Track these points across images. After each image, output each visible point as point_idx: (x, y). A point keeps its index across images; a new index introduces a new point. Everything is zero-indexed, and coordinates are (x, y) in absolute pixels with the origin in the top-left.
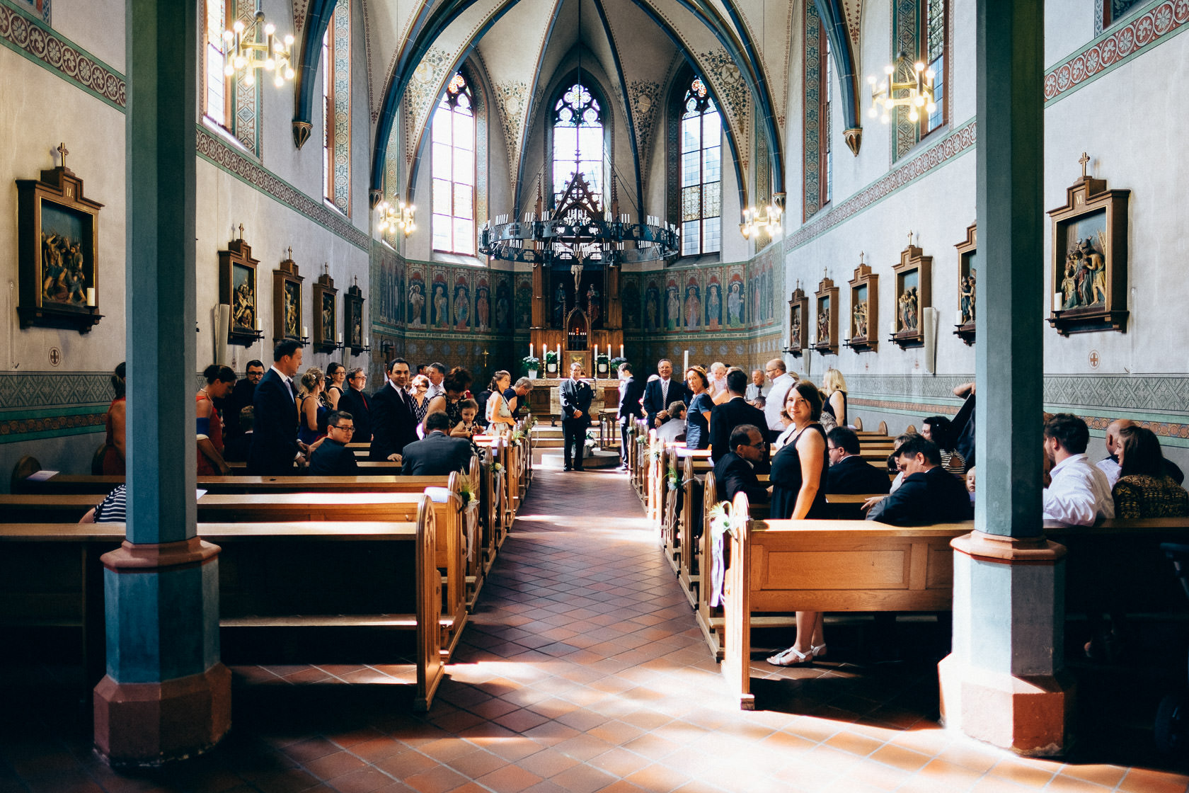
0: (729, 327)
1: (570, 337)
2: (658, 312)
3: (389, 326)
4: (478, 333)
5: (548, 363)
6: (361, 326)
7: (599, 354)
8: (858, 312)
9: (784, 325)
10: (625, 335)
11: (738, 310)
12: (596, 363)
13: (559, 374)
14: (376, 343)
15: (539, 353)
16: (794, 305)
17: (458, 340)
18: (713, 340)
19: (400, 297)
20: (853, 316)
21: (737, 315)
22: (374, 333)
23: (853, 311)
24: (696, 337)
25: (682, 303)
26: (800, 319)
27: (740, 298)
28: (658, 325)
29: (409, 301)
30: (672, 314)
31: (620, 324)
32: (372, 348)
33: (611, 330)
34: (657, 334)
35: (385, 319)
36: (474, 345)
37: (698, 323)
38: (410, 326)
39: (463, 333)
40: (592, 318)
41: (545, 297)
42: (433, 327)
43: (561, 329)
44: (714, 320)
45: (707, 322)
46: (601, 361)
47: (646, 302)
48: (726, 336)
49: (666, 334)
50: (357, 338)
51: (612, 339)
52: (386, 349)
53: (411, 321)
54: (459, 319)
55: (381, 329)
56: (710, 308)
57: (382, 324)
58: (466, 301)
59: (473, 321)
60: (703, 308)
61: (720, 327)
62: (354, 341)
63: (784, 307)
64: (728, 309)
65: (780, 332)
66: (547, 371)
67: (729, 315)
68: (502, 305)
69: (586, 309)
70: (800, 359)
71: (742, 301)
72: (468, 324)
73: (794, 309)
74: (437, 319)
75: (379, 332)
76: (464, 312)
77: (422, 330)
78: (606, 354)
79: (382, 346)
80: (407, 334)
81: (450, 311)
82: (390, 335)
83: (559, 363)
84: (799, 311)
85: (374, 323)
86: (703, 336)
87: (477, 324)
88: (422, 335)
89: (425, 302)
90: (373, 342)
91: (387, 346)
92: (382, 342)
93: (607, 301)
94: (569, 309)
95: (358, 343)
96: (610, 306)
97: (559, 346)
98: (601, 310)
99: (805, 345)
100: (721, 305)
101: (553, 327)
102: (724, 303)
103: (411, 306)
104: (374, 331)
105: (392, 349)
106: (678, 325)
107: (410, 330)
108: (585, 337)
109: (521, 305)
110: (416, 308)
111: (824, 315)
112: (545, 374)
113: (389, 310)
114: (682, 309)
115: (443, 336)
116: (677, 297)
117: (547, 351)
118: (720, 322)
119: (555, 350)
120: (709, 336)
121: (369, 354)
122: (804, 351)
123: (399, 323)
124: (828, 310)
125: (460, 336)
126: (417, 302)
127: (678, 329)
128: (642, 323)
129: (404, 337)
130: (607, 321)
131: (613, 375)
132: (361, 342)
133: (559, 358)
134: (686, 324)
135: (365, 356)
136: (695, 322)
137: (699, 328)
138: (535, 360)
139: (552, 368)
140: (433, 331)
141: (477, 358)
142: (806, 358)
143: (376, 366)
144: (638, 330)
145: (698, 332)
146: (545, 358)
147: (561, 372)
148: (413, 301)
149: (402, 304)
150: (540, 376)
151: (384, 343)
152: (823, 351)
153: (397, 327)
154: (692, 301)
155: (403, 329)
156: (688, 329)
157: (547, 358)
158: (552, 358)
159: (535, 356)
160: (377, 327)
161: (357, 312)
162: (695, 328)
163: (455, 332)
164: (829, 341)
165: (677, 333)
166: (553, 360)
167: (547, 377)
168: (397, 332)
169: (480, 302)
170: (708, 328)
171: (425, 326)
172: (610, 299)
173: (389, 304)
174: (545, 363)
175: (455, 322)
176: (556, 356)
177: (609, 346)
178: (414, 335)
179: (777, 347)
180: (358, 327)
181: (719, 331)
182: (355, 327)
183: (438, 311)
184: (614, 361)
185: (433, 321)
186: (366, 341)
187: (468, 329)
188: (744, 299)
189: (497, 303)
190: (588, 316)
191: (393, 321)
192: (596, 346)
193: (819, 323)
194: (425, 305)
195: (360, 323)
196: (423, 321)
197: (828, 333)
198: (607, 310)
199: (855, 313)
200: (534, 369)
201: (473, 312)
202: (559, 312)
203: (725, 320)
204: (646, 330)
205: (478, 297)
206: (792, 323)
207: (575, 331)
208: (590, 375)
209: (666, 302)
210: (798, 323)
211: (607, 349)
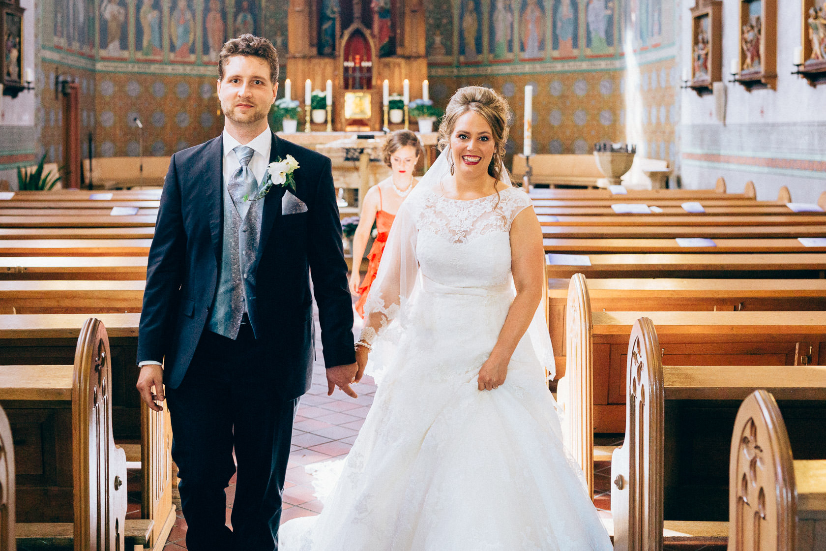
0: (589, 52)
1: (346, 69)
2: (479, 32)
3: (70, 52)
4: (207, 64)
5: (314, 108)
6: (19, 51)
7: (390, 95)
8: (816, 18)
9: (681, 48)
10: (430, 65)
11: (603, 26)
12: (386, 109)
13: (329, 126)
14: (47, 77)
15: (299, 93)
16: (698, 13)
17: (176, 76)
18: (563, 73)
19: (87, 10)
20: (807, 26)
21: (602, 34)
22: (43, 64)
23: (807, 16)
24: (538, 67)
25: (516, 15)
26: (709, 35)
27: (606, 7)
28: (479, 50)
29: (101, 16)
30: (501, 35)
31: (422, 50)
32: (42, 86)
33: (408, 58)
34: (477, 64)
35: (63, 42)
36: (201, 84)
37: (542, 46)
38: (103, 53)
39: (185, 63)
40: (381, 39)
41: (307, 9)
42: (139, 55)
43: (332, 56)
44: (566, 40)
45: (556, 45)
46: (396, 105)
47: (461, 17)
48: (584, 66)
49: (491, 63)
50: (13, 69)
51: (411, 71)
52: (64, 87)
53: (104, 45)
54: (178, 43)
55: (55, 56)
56: (559, 24)
57: (58, 48)
58: (188, 15)
59: (199, 46)
60: (549, 24)
61: (575, 52)
62: (9, 74)
63: (680, 18)
64: (588, 25)
65: (673, 58)
66: (312, 122)
67: (588, 33)
68: (244, 22)
69: (369, 25)
70: (708, 99)
71: (609, 12)
72: (192, 50)
73: (698, 19)
74: (145, 43)
75: (51, 62)
76: (187, 31)
77: (122, 60)
78: (401, 94)
79: (57, 83)
80: (99, 66)
81: (165, 30)
82: (70, 67)
83: (329, 109)
84: (707, 24)
85: (44, 47)
86: (548, 67)
87: (206, 50)
88: (121, 67)
89: (126, 16)
90: (42, 77)
91: (65, 83)
92: (57, 78)
93: (403, 14)
94: (344, 26)
95: (15, 77)
96: (408, 21)
97: (329, 83)
98: (393, 27)
99: (718, 76)
100: (576, 19)
101: (321, 54)
102: (582, 16)
103: (104, 24)
104: (44, 60)
105: (73, 88)
106: (510, 49)
107: (104, 59)
108: (369, 69)
109: (272, 21)
110: (113, 27)
111: (752, 27)
112: (308, 125)
113: (68, 26)
114: (516, 26)
115: (154, 68)
116: (509, 8)
117: (313, 90)
118: (575, 45)
119: (323, 89)
120: (559, 67)
121: (36, 95)
122: (716, 86)
123: (86, 49)
124: (758, 19)
125: (180, 69)
126: (114, 17)
127: (510, 56)
128: (456, 47)
129: (93, 71)
130: (402, 45)
131: (413, 127)
132: (20, 75)
133: (329, 102)
134: (523, 48)
135: (27, 99)
136: (536, 44)
137: (542, 54)
138: (292, 105)
139: (319, 116)
140: (138, 61)
141: (205, 102)
142: (718, 99)
143: (47, 114)
144: (448, 59)
145: (540, 60)
146: (308, 101)
147: (333, 121)
148: (107, 15)
149: (90, 20)
150: (301, 127)
151: (61, 79)
152: (750, 84)
153: (82, 55)
154: (532, 13)
155: (92, 58)
156: (526, 55)
157: (313, 101)
158: (318, 102)
159: (294, 98)
160: (48, 54)
161: (14, 29)
162: (536, 54)
163: (172, 63)
164: (762, 69)
165: (508, 62)
166: (320, 104)
167: (312, 130)
168: (82, 63)
169: (211, 15)
170: (556, 54)
171: (126, 54)
172: (407, 10)
173: (68, 19)
174: (308, 109)
175: (172, 48)
176: (324, 99)
177: (406, 82)
178: (110, 67)
179: (667, 81)
180: (14, 53)
181: (574, 58)
182: (9, 51)
183: (146, 30)
184: (414, 105)
185: (139, 46)
186: (29, 74)
187: (193, 58)
188: (613, 9)
189: (235, 20)
190: (373, 36)
191: (76, 46)
192: (386, 83)
193: (744, 40)
194: (126, 22)
195: (19, 46)
196: (124, 46)
197: (758, 56)
198: (403, 30)
199: (811, 20)
200: (292, 118)
201: (199, 33)
202: (329, 32)
203: (582, 42)
204: (462, 59)
205: (207, 10)
206: (696, 42)
207: (354, 60)
208: (377, 126)
209: (491, 15)
210: (705, 42)
211: (402, 87)
